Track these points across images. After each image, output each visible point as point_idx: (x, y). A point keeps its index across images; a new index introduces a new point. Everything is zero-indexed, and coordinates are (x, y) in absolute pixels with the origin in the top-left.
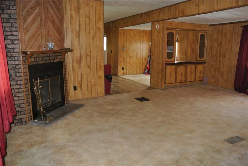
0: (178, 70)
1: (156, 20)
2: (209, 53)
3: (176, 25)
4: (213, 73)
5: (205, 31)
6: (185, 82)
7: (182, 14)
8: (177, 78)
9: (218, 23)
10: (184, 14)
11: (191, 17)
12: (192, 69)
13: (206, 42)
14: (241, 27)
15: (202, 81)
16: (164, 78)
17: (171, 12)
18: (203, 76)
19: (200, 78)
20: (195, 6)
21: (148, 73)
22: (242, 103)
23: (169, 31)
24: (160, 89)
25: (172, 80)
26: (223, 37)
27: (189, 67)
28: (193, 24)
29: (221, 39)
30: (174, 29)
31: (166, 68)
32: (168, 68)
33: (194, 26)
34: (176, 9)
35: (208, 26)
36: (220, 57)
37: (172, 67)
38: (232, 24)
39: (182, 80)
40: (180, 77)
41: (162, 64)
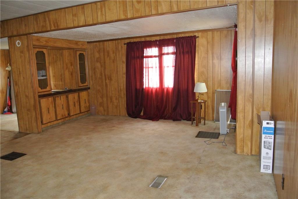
0: (56, 102)
1: (15, 33)
2: (92, 77)
3: (46, 41)
4: (100, 100)
5: (84, 50)
6: (68, 117)
7: (55, 27)
8: (58, 113)
9: (98, 40)
10: (58, 26)
11: (68, 30)
12: (74, 98)
13: (86, 63)
14: (125, 44)
15: (89, 112)
16: (40, 117)
17: (38, 22)
18: (89, 106)
19: (86, 108)
20: (73, 16)
21: (10, 111)
22: (142, 130)
23: (38, 50)
24: (35, 133)
25: (51, 118)
26: (106, 57)
27: (71, 96)
28: (68, 40)
29: (104, 58)
30: (44, 48)
31: (40, 102)
32: (44, 101)
33: (70, 43)
34: (45, 19)
35: (86, 43)
36: (106, 80)
37: (48, 99)
38: (114, 41)
39: (65, 115)
40: (62, 112)
41: (34, 97)
